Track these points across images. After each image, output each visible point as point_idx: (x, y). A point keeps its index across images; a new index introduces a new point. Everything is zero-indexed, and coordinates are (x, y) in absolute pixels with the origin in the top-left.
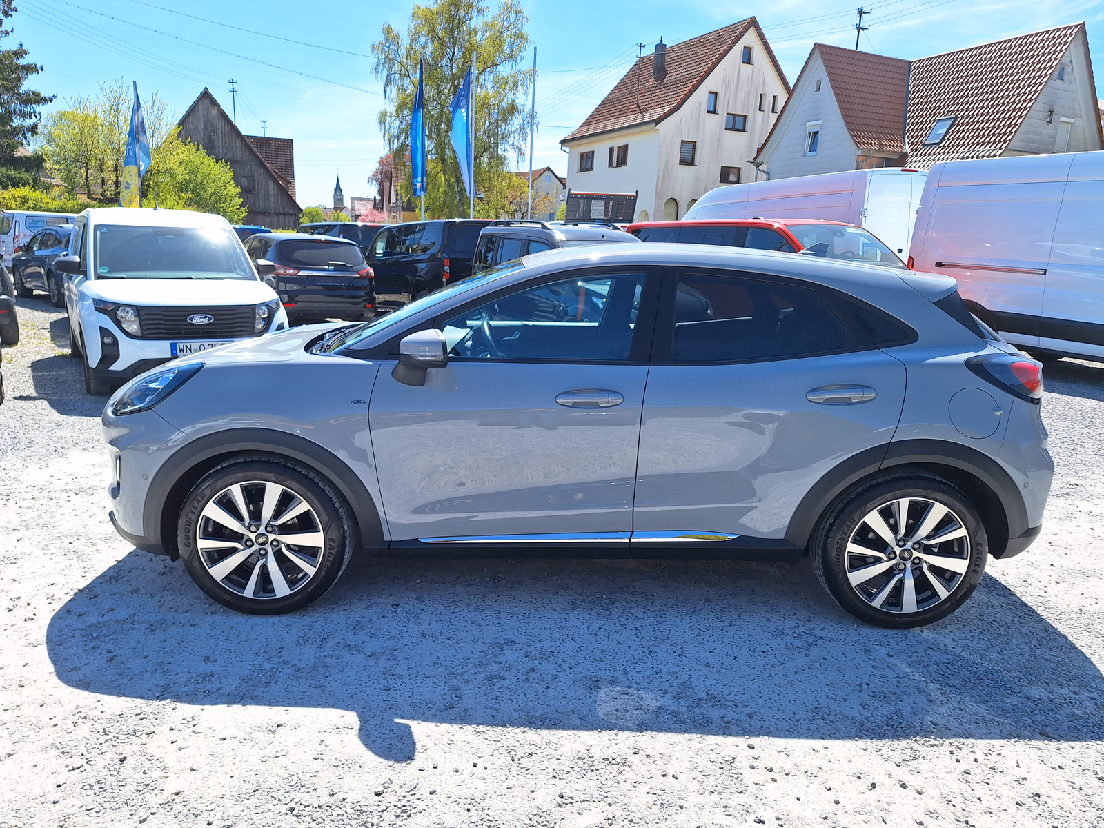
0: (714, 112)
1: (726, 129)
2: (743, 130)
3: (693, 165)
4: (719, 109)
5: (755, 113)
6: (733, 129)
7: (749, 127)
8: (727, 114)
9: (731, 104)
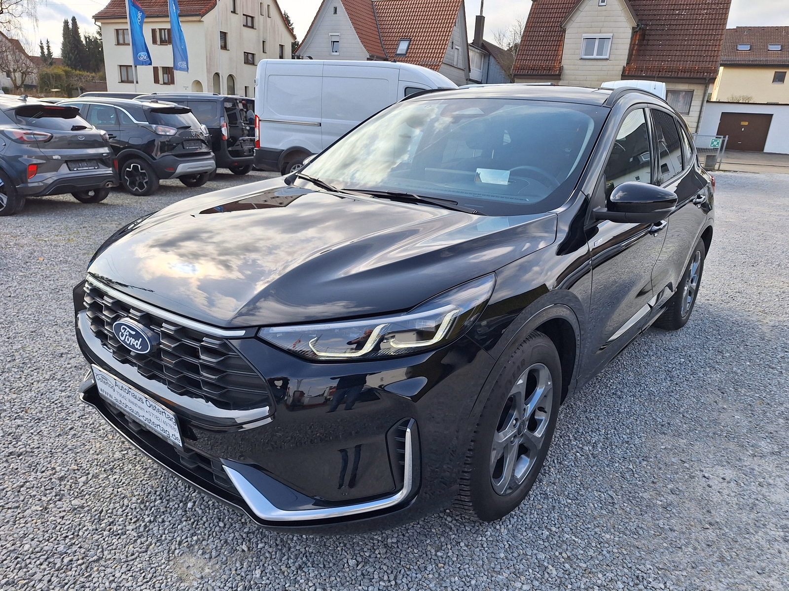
0: (234, 12)
1: (244, 25)
2: (252, 27)
3: (226, 49)
4: (238, 10)
5: (259, 16)
6: (246, 26)
7: (256, 25)
8: (244, 15)
9: (244, 7)
